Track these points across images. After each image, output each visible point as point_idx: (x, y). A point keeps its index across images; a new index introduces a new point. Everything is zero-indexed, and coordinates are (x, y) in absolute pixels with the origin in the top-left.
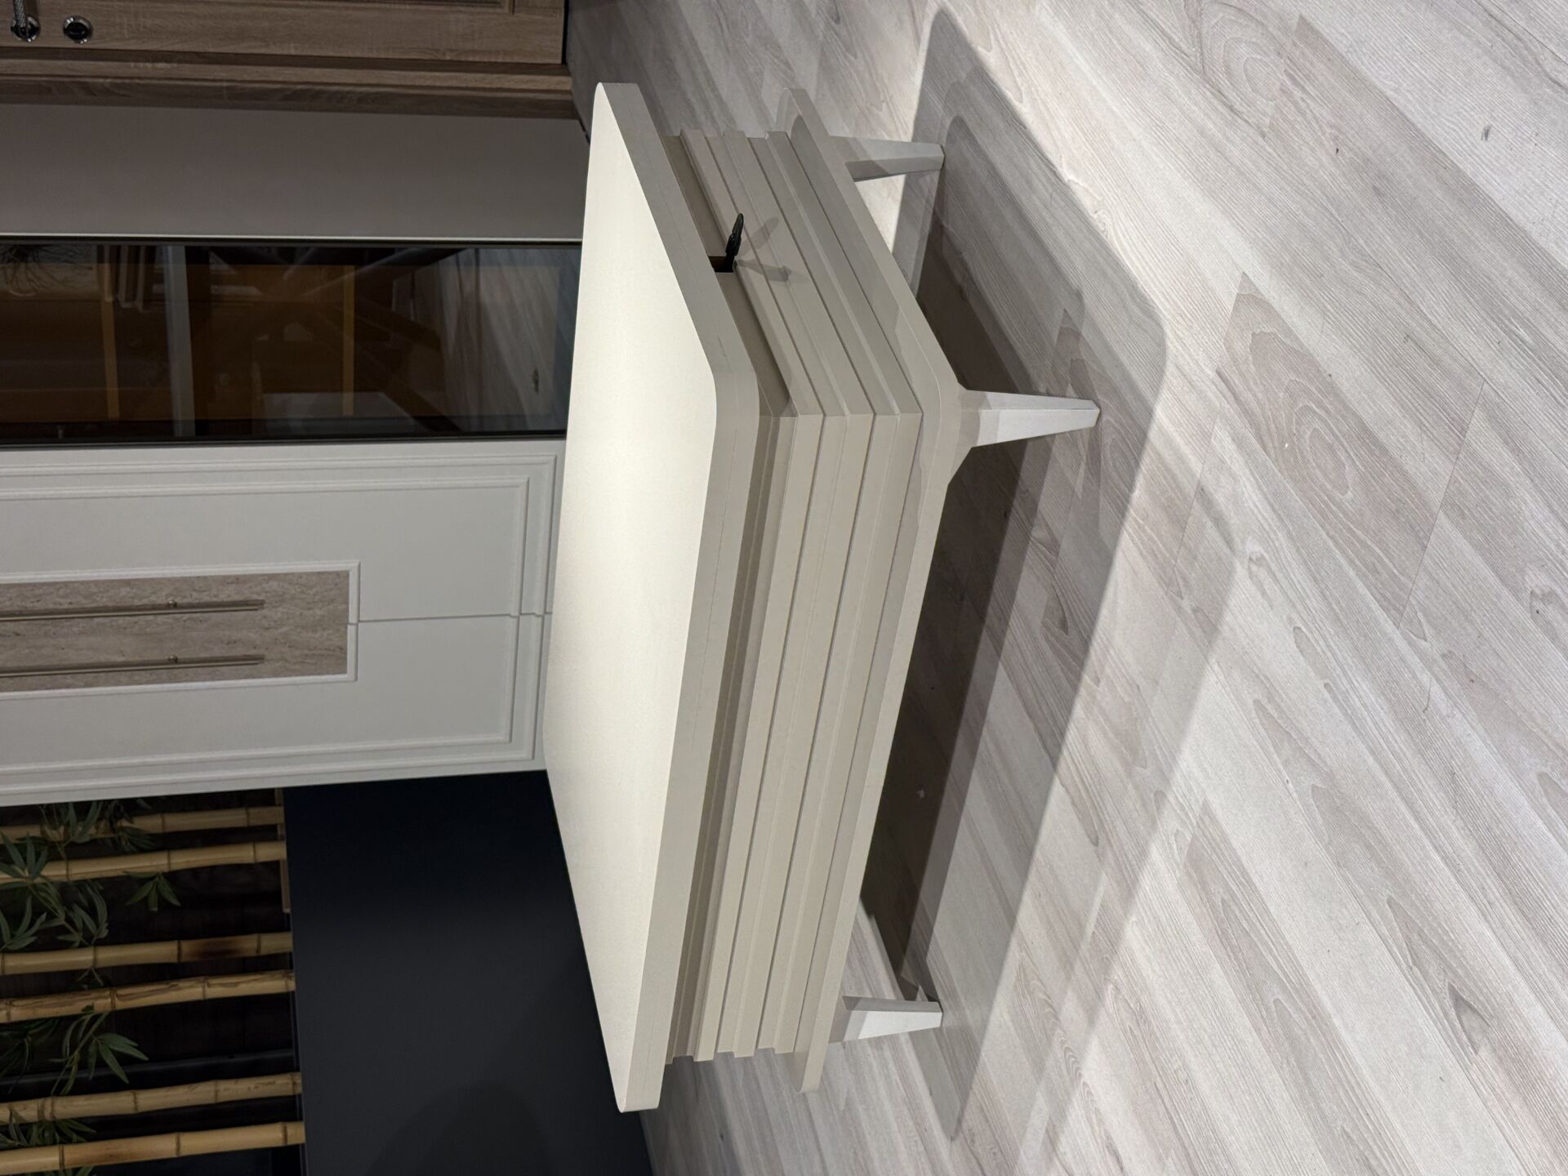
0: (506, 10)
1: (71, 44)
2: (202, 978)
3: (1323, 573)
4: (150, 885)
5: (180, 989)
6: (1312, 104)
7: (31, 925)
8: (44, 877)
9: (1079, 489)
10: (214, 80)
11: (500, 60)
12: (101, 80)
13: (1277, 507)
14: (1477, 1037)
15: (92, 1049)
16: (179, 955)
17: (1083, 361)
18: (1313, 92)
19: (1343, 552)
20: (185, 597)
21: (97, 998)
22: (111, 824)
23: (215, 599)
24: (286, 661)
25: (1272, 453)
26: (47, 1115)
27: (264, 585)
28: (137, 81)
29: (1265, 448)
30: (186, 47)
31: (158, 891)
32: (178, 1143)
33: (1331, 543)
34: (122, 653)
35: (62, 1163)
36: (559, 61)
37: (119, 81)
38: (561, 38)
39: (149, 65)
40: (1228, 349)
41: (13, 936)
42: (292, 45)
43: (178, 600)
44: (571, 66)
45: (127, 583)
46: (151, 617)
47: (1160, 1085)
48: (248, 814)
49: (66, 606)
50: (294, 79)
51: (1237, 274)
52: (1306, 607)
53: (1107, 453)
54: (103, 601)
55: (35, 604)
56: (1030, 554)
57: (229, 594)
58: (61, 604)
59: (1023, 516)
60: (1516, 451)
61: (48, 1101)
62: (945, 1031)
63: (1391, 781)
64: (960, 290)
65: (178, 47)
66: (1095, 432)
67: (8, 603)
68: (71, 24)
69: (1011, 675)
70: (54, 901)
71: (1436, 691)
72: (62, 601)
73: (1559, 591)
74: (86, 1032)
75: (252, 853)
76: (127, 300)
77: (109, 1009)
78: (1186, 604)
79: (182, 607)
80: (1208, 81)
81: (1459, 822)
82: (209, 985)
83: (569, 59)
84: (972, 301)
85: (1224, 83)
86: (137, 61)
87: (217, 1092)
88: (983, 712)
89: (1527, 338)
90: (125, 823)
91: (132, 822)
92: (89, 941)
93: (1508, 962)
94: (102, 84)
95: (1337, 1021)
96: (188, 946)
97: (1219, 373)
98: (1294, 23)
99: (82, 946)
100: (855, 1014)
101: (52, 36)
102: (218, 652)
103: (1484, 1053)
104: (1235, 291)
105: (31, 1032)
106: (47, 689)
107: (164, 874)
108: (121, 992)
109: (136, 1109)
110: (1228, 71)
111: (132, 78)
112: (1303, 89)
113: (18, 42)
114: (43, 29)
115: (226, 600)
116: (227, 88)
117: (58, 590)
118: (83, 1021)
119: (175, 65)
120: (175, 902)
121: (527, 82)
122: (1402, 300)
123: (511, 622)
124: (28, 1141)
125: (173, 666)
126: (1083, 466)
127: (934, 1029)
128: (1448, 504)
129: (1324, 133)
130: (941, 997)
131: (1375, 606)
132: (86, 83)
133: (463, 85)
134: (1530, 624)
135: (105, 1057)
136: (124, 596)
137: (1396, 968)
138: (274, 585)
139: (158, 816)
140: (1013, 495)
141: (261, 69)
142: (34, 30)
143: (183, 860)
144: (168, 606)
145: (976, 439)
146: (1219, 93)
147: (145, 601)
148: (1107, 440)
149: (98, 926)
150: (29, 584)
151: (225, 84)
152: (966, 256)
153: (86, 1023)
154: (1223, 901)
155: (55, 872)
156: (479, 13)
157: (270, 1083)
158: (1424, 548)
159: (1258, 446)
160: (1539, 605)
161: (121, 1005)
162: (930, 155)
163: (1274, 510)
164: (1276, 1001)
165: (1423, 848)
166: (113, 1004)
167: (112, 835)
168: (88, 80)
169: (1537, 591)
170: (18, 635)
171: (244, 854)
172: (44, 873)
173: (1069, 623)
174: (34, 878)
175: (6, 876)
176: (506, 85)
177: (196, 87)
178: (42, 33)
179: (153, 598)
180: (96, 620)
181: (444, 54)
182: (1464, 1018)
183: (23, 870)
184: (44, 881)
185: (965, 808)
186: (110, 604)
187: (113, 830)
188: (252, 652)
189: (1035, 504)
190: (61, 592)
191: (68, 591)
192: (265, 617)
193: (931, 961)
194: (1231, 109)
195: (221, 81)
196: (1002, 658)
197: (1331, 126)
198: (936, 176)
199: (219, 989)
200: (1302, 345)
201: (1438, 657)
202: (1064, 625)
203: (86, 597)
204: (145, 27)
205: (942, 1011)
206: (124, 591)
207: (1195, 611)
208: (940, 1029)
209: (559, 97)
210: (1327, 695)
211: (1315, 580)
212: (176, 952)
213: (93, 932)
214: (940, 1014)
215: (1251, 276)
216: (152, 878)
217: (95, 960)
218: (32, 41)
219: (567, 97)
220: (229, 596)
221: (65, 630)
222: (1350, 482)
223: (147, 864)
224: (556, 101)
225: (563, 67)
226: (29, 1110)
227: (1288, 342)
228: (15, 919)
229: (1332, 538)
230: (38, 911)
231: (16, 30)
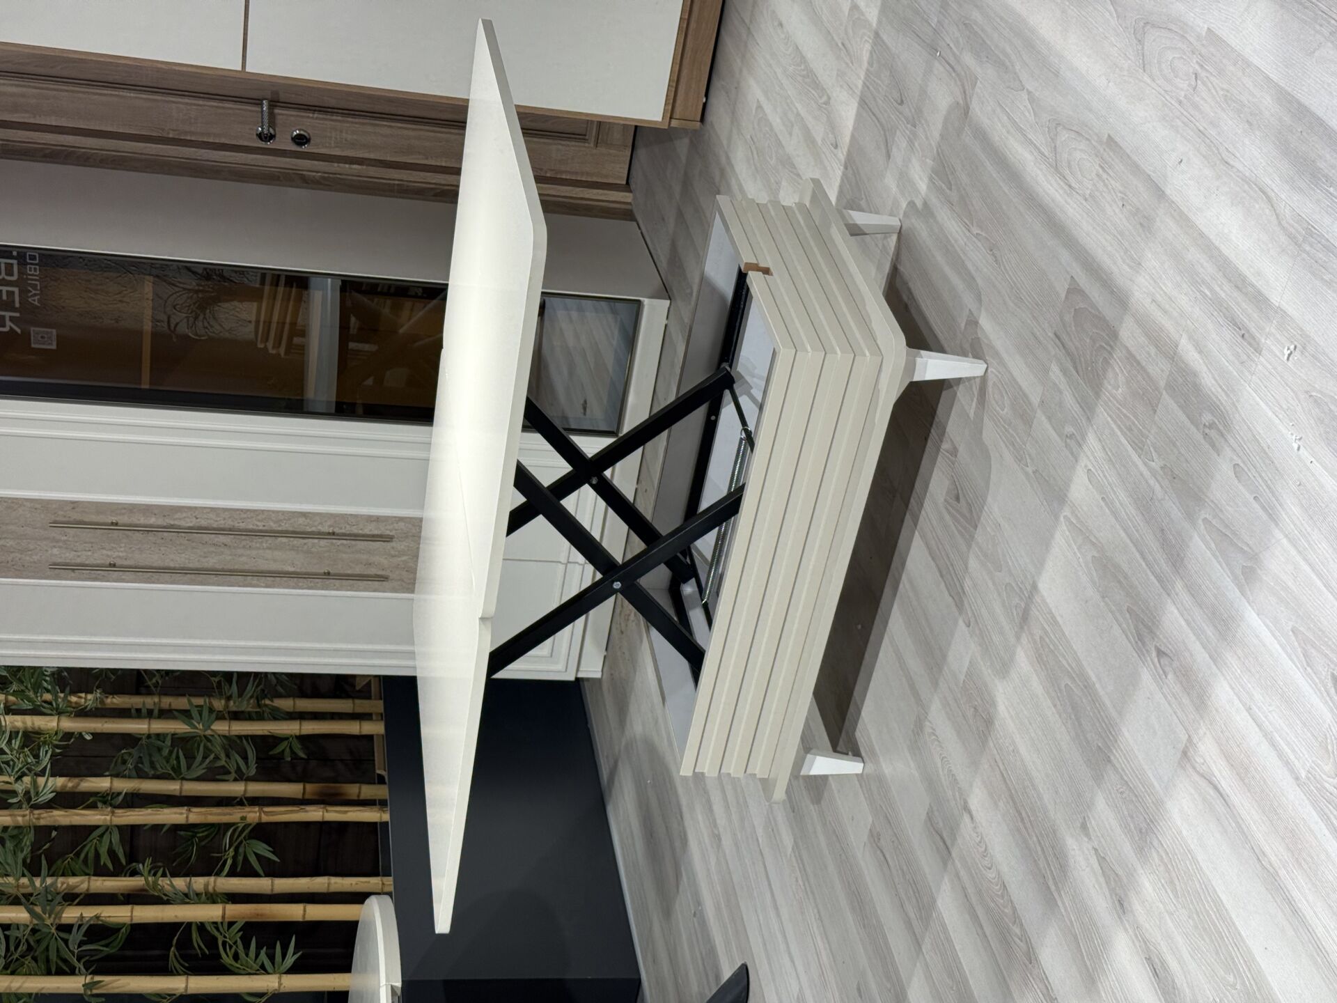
0: (592, 145)
1: (295, 148)
2: (322, 806)
3: (1104, 437)
4: (286, 743)
5: (307, 811)
6: (1113, 182)
7: (202, 762)
8: (212, 730)
9: (972, 415)
10: (390, 179)
11: (584, 179)
12: (314, 174)
13: (1083, 405)
14: (1167, 669)
15: (241, 850)
16: (304, 793)
17: (978, 338)
18: (1112, 174)
19: (1115, 422)
20: (341, 528)
21: (249, 812)
22: (258, 701)
23: (360, 532)
24: (403, 581)
25: (1081, 373)
26: (210, 889)
27: (395, 525)
28: (338, 176)
29: (1077, 372)
30: (372, 156)
31: (291, 747)
32: (305, 911)
33: (1109, 419)
34: (293, 565)
35: (223, 917)
36: (624, 182)
37: (326, 175)
38: (627, 166)
39: (347, 166)
40: (1061, 320)
41: (189, 768)
42: (444, 159)
43: (337, 530)
44: (633, 186)
45: (304, 515)
46: (316, 541)
47: (997, 757)
48: (354, 703)
49: (261, 528)
50: (443, 182)
51: (1069, 277)
52: (1095, 457)
53: (990, 389)
54: (286, 526)
55: (241, 524)
56: (940, 459)
57: (370, 529)
58: (257, 526)
59: (937, 438)
60: (1200, 352)
61: (212, 879)
62: (865, 777)
63: (1133, 542)
64: (906, 306)
65: (366, 155)
66: (984, 379)
67: (223, 522)
68: (297, 135)
69: (923, 537)
70: (218, 749)
71: (1157, 487)
72: (259, 524)
73: (1216, 421)
74: (239, 836)
75: (358, 727)
76: (273, 348)
77: (257, 821)
78: (1030, 470)
79: (338, 535)
80: (1060, 174)
81: (1165, 556)
82: (327, 811)
83: (632, 182)
84: (913, 311)
85: (1067, 172)
86: (338, 163)
87: (329, 884)
88: (903, 564)
89: (1208, 293)
90: (267, 702)
91: (272, 701)
92: (240, 777)
93: (1183, 623)
94: (314, 177)
95: (1097, 686)
96: (310, 787)
97: (1055, 334)
98: (1105, 138)
99: (235, 780)
100: (809, 756)
101: (283, 142)
102: (358, 570)
103: (1170, 676)
104: (1067, 287)
105: (198, 835)
106: (240, 586)
107: (296, 736)
108: (266, 809)
109: (272, 890)
110: (1069, 167)
111: (335, 174)
112: (1108, 173)
113: (262, 144)
114: (277, 136)
115: (368, 533)
116: (398, 185)
117: (257, 515)
118: (238, 827)
119: (364, 167)
120: (302, 755)
121: (601, 195)
122: (1151, 282)
123: (562, 567)
124: (200, 899)
125: (327, 578)
126: (975, 400)
127: (857, 775)
128: (1170, 387)
129: (1117, 196)
130: (863, 754)
131: (1129, 448)
132: (304, 175)
133: (558, 194)
134: (1203, 441)
135: (249, 856)
136: (301, 524)
137: (1129, 645)
138: (401, 525)
139: (291, 699)
140: (931, 425)
141: (422, 174)
142: (272, 137)
143: (310, 728)
144: (329, 534)
145: (913, 378)
146: (1064, 178)
147: (314, 529)
148: (990, 384)
149: (248, 767)
150: (238, 510)
151: (397, 182)
152: (911, 285)
153: (240, 829)
154: (1041, 637)
155: (221, 727)
156: (573, 146)
157: (366, 882)
158: (1155, 412)
159: (1074, 372)
160: (1207, 431)
161: (265, 819)
162: (894, 224)
163: (1081, 407)
164: (1067, 685)
165: (1146, 575)
166: (260, 817)
167: (258, 710)
168: (304, 173)
169: (1207, 424)
170: (226, 545)
171: (352, 728)
172: (213, 727)
173: (961, 496)
174: (205, 730)
175: (187, 727)
176: (587, 196)
177: (376, 183)
178: (277, 139)
179: (320, 527)
180: (280, 539)
181: (546, 172)
182: (1162, 661)
183: (199, 723)
184: (212, 733)
185: (888, 629)
186: (291, 529)
187: (259, 706)
188: (380, 573)
189: (945, 428)
190: (259, 517)
191: (264, 517)
192: (393, 548)
193: (858, 734)
194: (1070, 186)
195: (394, 180)
196: (918, 527)
197: (1120, 192)
198: (894, 238)
199: (334, 814)
200: (1100, 312)
201: (1159, 469)
202: (958, 499)
203: (275, 522)
204: (346, 140)
205: (864, 762)
206: (301, 520)
207: (1034, 472)
208: (862, 774)
209: (623, 206)
210: (1102, 503)
211: (1100, 440)
212: (302, 791)
213: (244, 771)
214: (862, 765)
215: (1075, 278)
216: (287, 739)
217: (245, 791)
218: (269, 145)
219: (628, 207)
220: (371, 530)
221: (258, 545)
222: (1120, 384)
223: (285, 727)
224: (620, 209)
225: (627, 187)
226: (199, 883)
227: (1093, 311)
228: (190, 758)
229: (1110, 416)
230: (208, 752)
231: (260, 136)
